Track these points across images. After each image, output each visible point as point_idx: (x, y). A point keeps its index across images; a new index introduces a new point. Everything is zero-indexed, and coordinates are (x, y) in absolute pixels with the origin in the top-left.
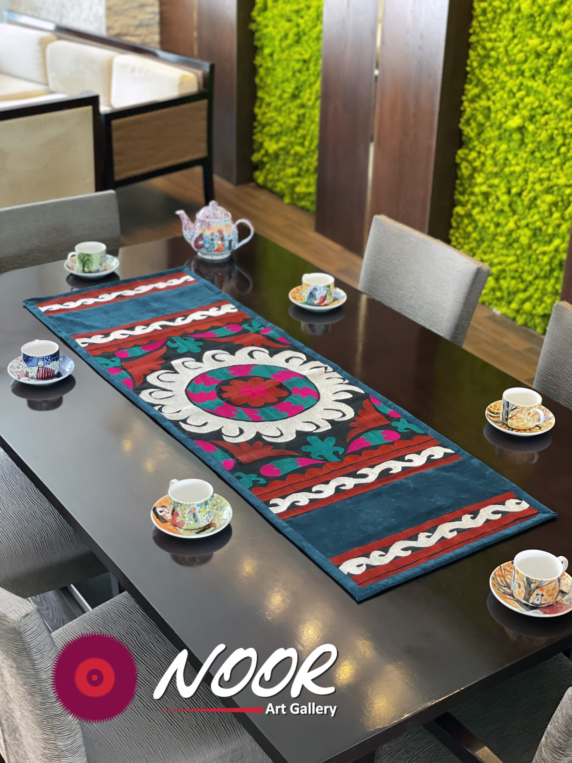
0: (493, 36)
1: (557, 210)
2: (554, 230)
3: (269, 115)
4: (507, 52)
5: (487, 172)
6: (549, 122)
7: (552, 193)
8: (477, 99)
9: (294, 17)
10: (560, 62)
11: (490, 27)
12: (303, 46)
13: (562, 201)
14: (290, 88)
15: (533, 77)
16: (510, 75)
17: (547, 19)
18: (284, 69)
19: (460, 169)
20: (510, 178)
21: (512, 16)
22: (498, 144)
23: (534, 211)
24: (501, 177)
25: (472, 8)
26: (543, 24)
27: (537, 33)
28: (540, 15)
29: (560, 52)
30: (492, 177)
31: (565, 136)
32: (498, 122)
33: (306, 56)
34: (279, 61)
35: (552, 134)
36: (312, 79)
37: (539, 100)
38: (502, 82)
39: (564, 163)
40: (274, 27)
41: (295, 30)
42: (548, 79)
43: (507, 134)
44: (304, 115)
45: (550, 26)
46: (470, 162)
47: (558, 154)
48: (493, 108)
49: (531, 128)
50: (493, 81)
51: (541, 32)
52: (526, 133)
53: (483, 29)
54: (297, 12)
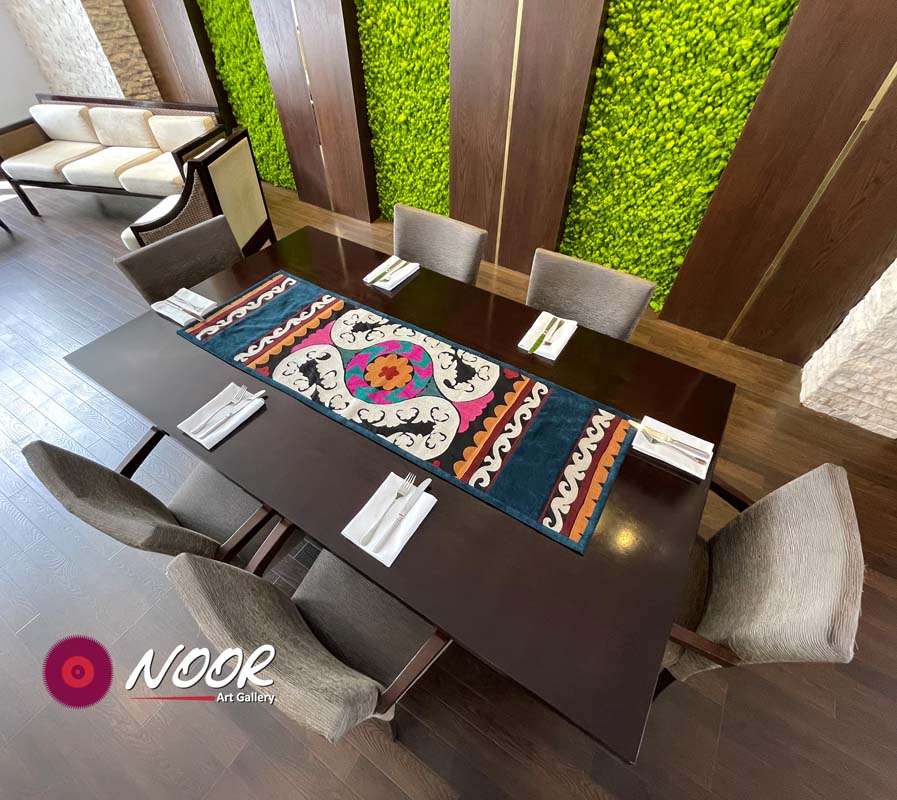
1: (436, 168)
2: (436, 179)
4: (388, 73)
5: (390, 151)
6: (422, 116)
7: (431, 158)
8: (375, 107)
9: (244, 67)
10: (422, 76)
11: (374, 57)
12: (257, 87)
13: (438, 161)
14: (257, 116)
15: (407, 88)
16: (393, 88)
17: (409, 47)
18: (249, 104)
19: (375, 151)
20: (405, 152)
21: (386, 48)
22: (394, 133)
23: (423, 169)
24: (400, 153)
25: (360, 46)
26: (408, 51)
27: (405, 58)
28: (404, 46)
29: (421, 69)
30: (394, 153)
31: (433, 124)
32: (391, 120)
33: (261, 94)
34: (244, 99)
35: (425, 122)
36: (269, 108)
37: (414, 103)
38: (389, 94)
39: (435, 140)
40: (233, 76)
41: (248, 76)
42: (417, 88)
43: (398, 126)
44: (270, 132)
45: (412, 52)
46: (380, 146)
47: (431, 134)
48: (387, 111)
49: (412, 120)
50: (383, 94)
51: (407, 57)
52: (409, 124)
53: (370, 60)
54: (245, 63)
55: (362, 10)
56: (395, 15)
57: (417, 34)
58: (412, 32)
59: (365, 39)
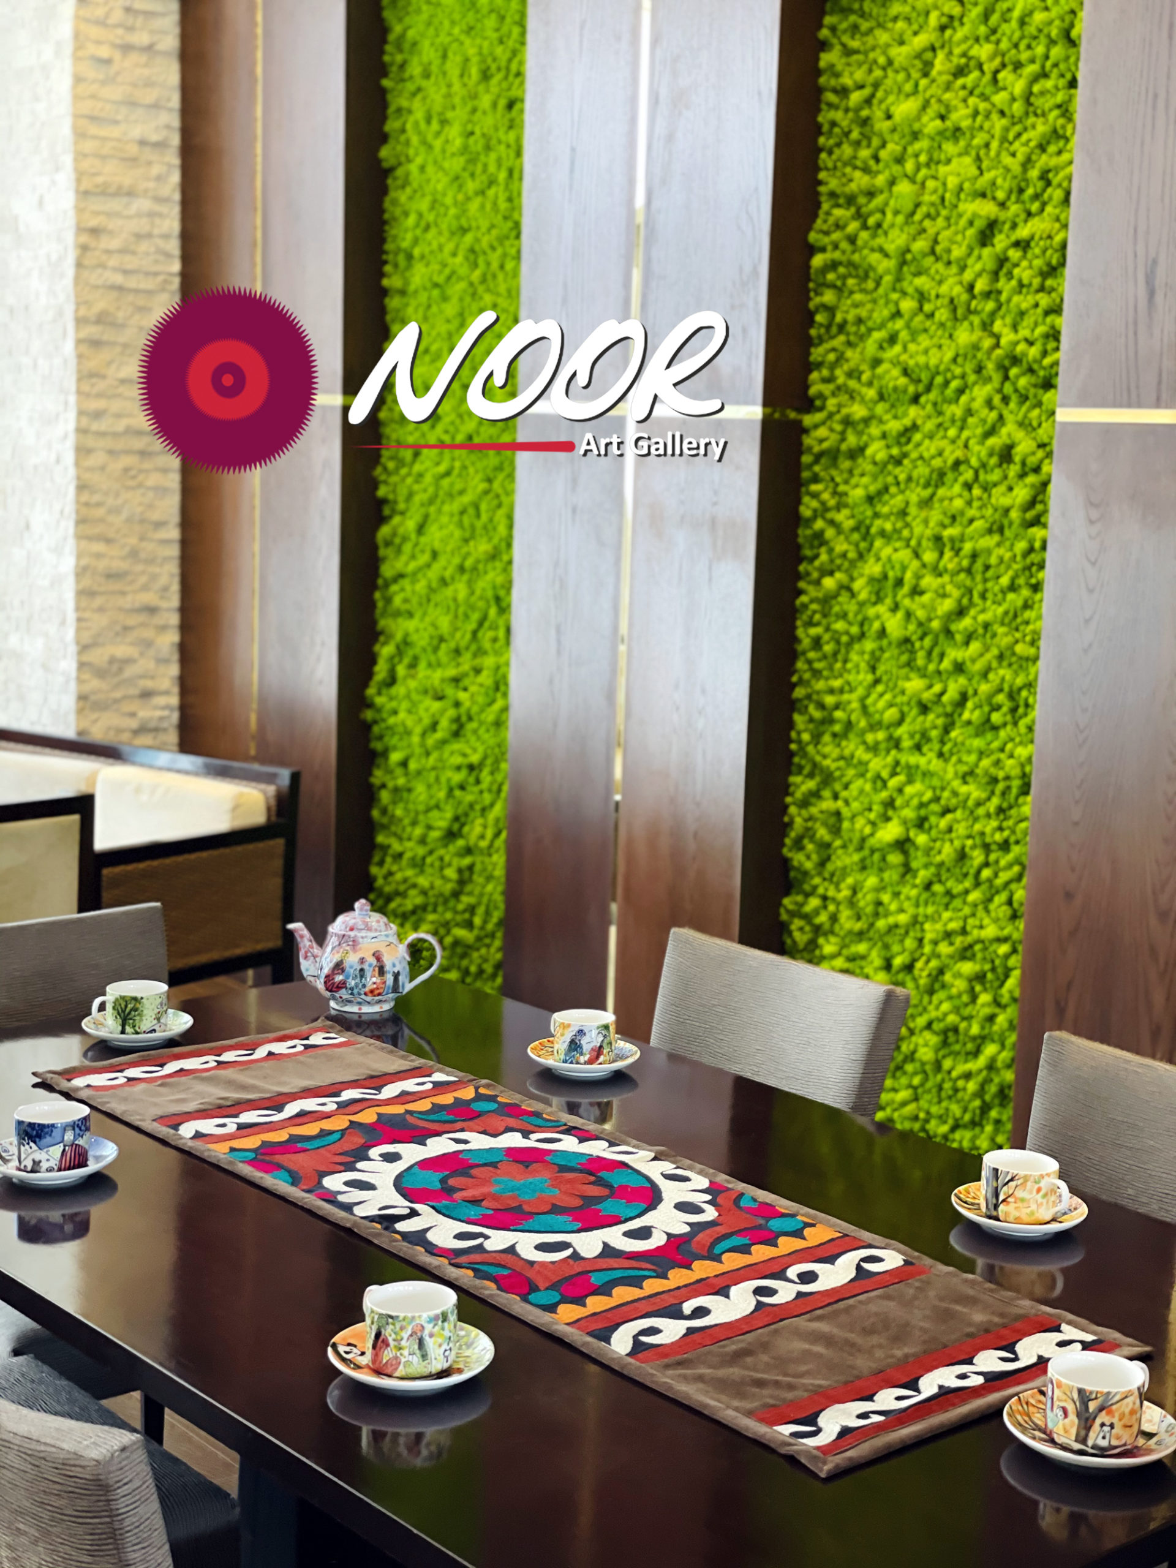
0: (837, 683)
1: (985, 990)
2: (983, 1028)
3: (399, 876)
4: (864, 708)
5: (842, 933)
6: (955, 827)
7: (972, 958)
8: (813, 800)
9: (450, 691)
10: (966, 715)
11: (831, 667)
12: (467, 742)
13: (993, 969)
14: (442, 821)
16: (874, 749)
17: (935, 643)
18: (429, 787)
19: (790, 933)
20: (888, 939)
21: (869, 645)
22: (860, 877)
23: (941, 995)
24: (870, 939)
25: (794, 639)
26: (929, 653)
27: (919, 670)
28: (922, 639)
29: (964, 698)
30: (852, 941)
31: (987, 848)
32: (856, 837)
33: (475, 758)
34: (419, 773)
35: (963, 847)
36: (487, 798)
37: (934, 789)
38: (860, 763)
39: (990, 900)
40: (409, 712)
41: (451, 713)
42: (946, 748)
43: (877, 856)
44: (471, 868)
45: (942, 656)
46: (807, 918)
47: (977, 884)
48: (846, 812)
49: (921, 839)
50: (842, 763)
51: (926, 668)
52: (912, 851)
53: (817, 674)
54: (456, 680)
55: (817, 556)
56: (904, 568)
57: (961, 612)
58: (947, 605)
59: (810, 623)
